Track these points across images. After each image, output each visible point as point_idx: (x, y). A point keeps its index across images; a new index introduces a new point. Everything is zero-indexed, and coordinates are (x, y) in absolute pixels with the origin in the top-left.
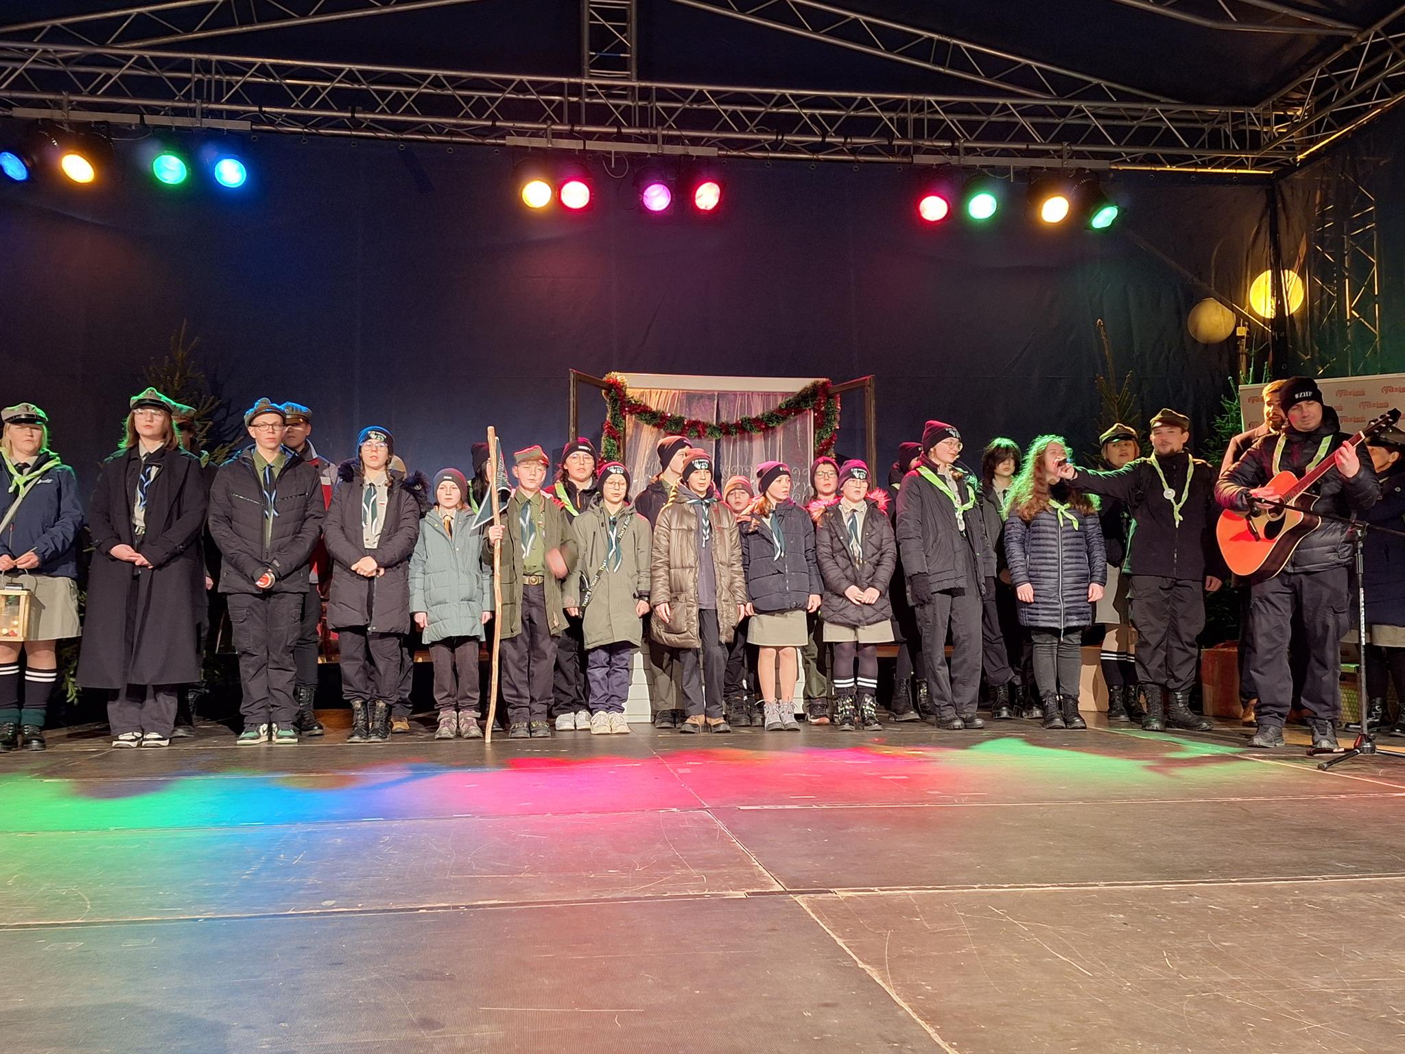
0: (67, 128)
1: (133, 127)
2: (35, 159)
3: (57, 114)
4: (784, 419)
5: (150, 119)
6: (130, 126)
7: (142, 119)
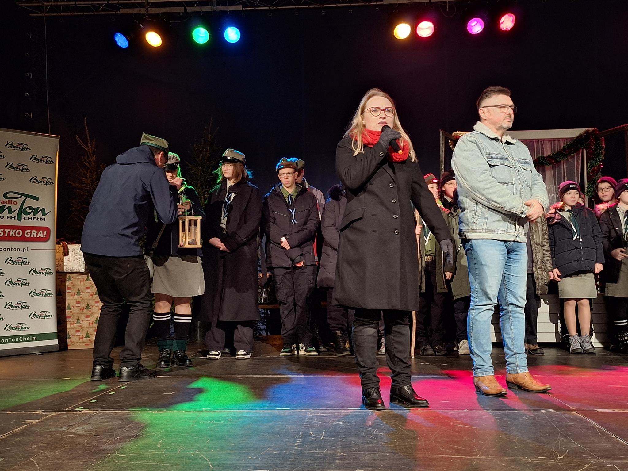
0: (147, 18)
1: (181, 14)
2: (132, 36)
3: (143, 11)
4: (567, 155)
5: (189, 9)
6: (179, 13)
7: (185, 9)
